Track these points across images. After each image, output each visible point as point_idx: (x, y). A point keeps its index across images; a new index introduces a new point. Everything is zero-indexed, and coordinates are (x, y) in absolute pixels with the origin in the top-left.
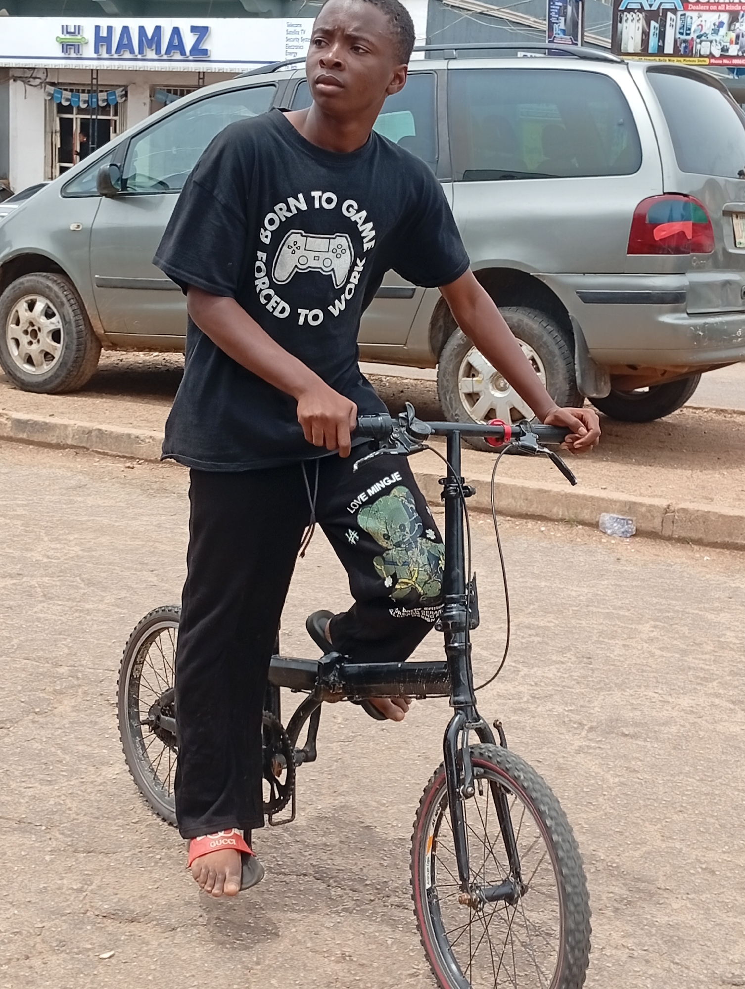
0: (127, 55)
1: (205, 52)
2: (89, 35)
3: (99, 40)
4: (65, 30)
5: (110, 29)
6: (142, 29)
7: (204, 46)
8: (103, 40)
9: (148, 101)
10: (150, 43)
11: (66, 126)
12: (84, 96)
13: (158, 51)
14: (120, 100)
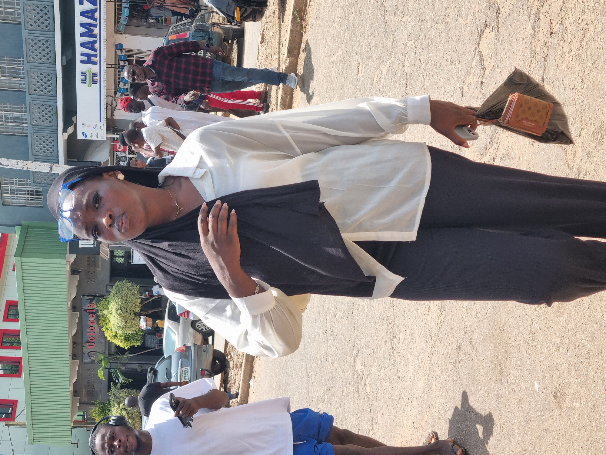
0: (97, 46)
2: (86, 67)
3: (89, 62)
4: (84, 81)
6: (82, 35)
9: (124, 36)
10: (90, 30)
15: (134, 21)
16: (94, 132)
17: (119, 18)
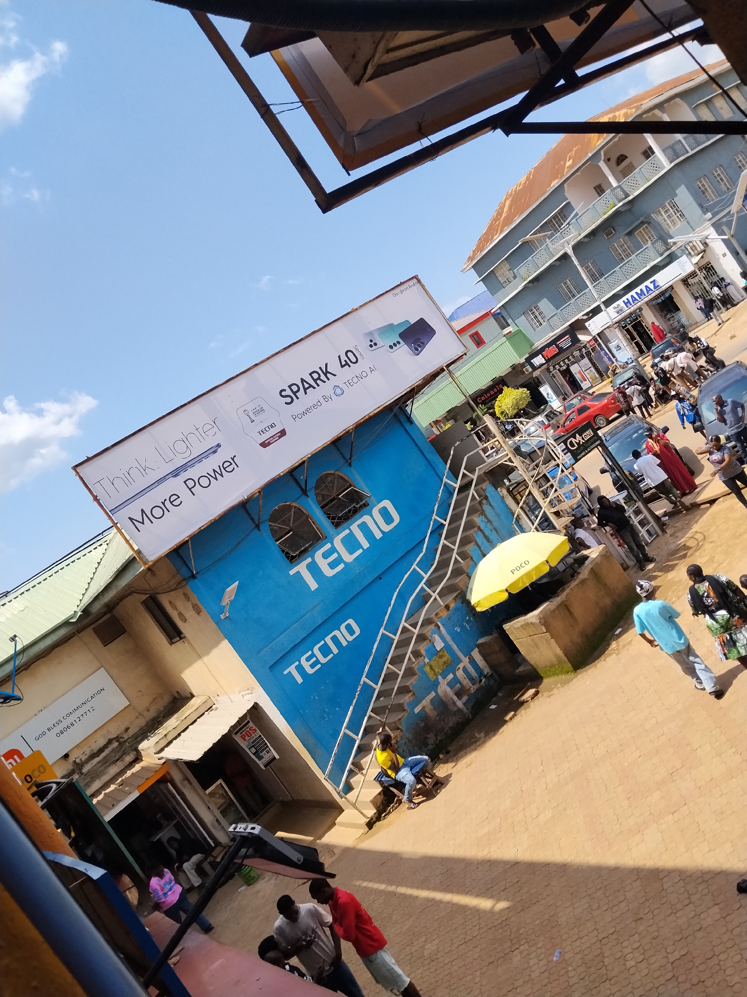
0: (636, 302)
1: (658, 286)
2: (623, 305)
3: (626, 304)
4: (615, 308)
5: (627, 299)
6: (636, 293)
7: (657, 285)
8: (627, 303)
9: (647, 307)
10: (641, 295)
11: (628, 331)
12: (628, 320)
13: (645, 295)
14: (639, 313)
15: (657, 307)
16: (594, 328)
17: (654, 300)
